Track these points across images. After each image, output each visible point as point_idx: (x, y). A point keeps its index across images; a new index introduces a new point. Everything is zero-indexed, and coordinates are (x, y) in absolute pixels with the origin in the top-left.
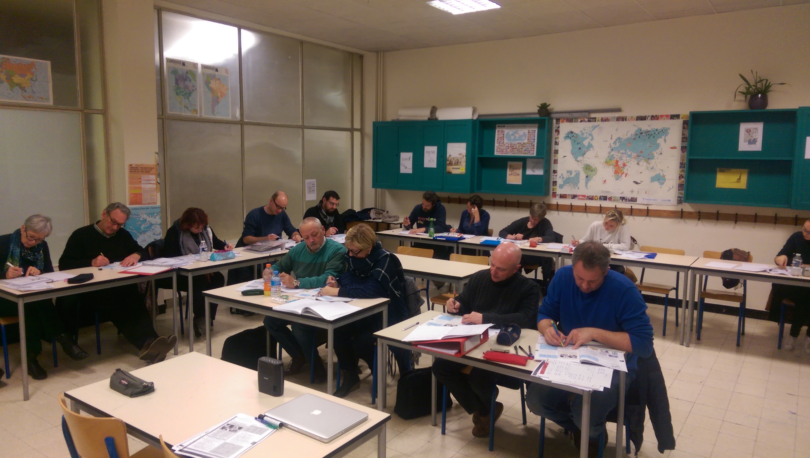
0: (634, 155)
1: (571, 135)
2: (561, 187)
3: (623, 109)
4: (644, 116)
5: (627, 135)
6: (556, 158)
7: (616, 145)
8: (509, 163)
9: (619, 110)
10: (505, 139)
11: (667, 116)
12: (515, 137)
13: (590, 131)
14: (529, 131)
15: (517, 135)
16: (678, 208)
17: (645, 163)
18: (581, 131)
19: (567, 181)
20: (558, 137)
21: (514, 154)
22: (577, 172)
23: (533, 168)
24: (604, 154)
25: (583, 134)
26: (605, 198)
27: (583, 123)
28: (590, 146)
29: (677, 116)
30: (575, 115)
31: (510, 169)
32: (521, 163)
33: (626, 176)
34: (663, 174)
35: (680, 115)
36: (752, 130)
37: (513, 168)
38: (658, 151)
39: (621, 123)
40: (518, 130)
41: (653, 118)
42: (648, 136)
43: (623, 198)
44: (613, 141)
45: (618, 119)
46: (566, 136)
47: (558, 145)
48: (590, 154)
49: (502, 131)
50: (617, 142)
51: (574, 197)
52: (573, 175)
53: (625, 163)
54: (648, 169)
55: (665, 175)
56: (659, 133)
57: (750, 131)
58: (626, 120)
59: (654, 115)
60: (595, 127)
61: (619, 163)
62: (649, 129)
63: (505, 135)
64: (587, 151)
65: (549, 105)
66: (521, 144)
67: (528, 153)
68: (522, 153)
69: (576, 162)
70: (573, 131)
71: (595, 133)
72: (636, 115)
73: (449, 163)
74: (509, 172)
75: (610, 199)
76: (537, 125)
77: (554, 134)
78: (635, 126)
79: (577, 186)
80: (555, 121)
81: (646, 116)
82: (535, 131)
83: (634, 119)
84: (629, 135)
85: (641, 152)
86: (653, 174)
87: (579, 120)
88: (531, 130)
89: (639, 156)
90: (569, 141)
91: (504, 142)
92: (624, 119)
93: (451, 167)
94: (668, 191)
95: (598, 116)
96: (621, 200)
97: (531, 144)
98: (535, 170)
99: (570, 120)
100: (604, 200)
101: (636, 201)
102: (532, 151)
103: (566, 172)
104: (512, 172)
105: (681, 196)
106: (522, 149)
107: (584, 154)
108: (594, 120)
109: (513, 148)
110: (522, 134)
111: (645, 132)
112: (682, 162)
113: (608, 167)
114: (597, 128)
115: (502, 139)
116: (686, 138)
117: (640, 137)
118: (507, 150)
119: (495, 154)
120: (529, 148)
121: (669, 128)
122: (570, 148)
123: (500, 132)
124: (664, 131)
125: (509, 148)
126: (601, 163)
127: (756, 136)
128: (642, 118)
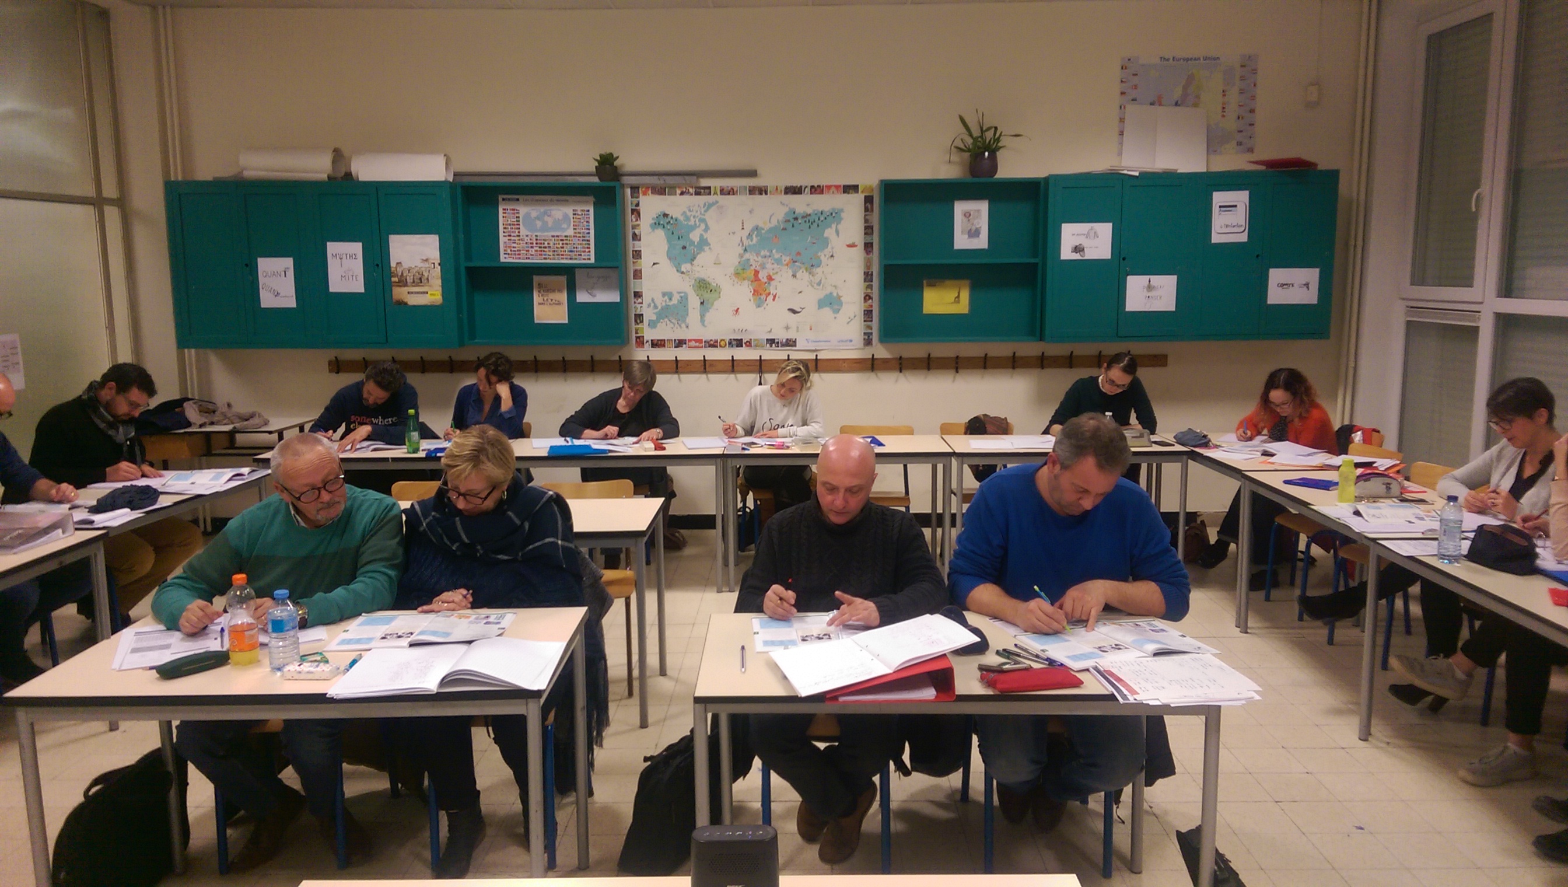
0: (786, 259)
1: (663, 220)
2: (652, 324)
3: (758, 172)
4: (799, 186)
5: (770, 222)
6: (638, 268)
7: (752, 241)
8: (536, 279)
9: (753, 174)
10: (521, 226)
11: (837, 187)
12: (545, 223)
13: (701, 213)
14: (574, 210)
15: (550, 221)
16: (867, 354)
17: (806, 275)
18: (684, 213)
19: (664, 314)
20: (638, 225)
21: (545, 259)
22: (682, 295)
23: (589, 289)
24: (731, 257)
25: (688, 219)
26: (739, 343)
27: (686, 197)
28: (704, 243)
29: (854, 188)
30: (670, 180)
31: (539, 292)
32: (563, 279)
33: (774, 300)
34: (838, 294)
35: (858, 186)
36: (972, 214)
37: (545, 289)
38: (827, 251)
39: (757, 198)
40: (552, 207)
41: (813, 190)
42: (808, 225)
43: (771, 342)
44: (746, 232)
45: (752, 191)
46: (655, 224)
47: (640, 240)
48: (703, 258)
49: (514, 210)
50: (754, 236)
51: (680, 343)
52: (675, 301)
53: (771, 274)
54: (813, 286)
55: (840, 294)
56: (825, 218)
57: (970, 215)
58: (766, 193)
59: (816, 186)
60: (710, 206)
61: (760, 276)
62: (809, 211)
63: (521, 219)
64: (698, 254)
65: (618, 157)
66: (560, 238)
67: (578, 257)
68: (565, 257)
69: (679, 274)
70: (667, 212)
71: (711, 216)
72: (782, 185)
73: (399, 282)
74: (537, 298)
75: (749, 344)
76: (592, 199)
77: (630, 218)
78: (784, 204)
79: (684, 321)
80: (628, 191)
81: (801, 187)
82: (588, 211)
83: (781, 191)
84: (774, 222)
85: (798, 254)
86: (821, 294)
87: (678, 191)
88: (579, 208)
89: (796, 262)
90: (660, 233)
91: (521, 234)
92: (762, 191)
93: (406, 289)
94: (848, 323)
95: (715, 183)
96: (768, 345)
97: (581, 239)
98: (595, 292)
99: (661, 191)
100: (737, 346)
101: (795, 346)
102: (586, 254)
103: (661, 295)
104: (545, 299)
105: (870, 331)
106: (562, 250)
107: (693, 259)
108: (707, 191)
109: (543, 246)
110: (561, 218)
111: (803, 217)
112: (866, 271)
113: (739, 283)
114: (714, 208)
115: (514, 227)
116: (872, 228)
117: (793, 226)
118: (528, 251)
119: (503, 259)
120: (580, 246)
121: (842, 210)
122: (665, 247)
123: (509, 213)
124: (834, 215)
125: (532, 247)
126: (728, 276)
127: (978, 224)
128: (795, 191)
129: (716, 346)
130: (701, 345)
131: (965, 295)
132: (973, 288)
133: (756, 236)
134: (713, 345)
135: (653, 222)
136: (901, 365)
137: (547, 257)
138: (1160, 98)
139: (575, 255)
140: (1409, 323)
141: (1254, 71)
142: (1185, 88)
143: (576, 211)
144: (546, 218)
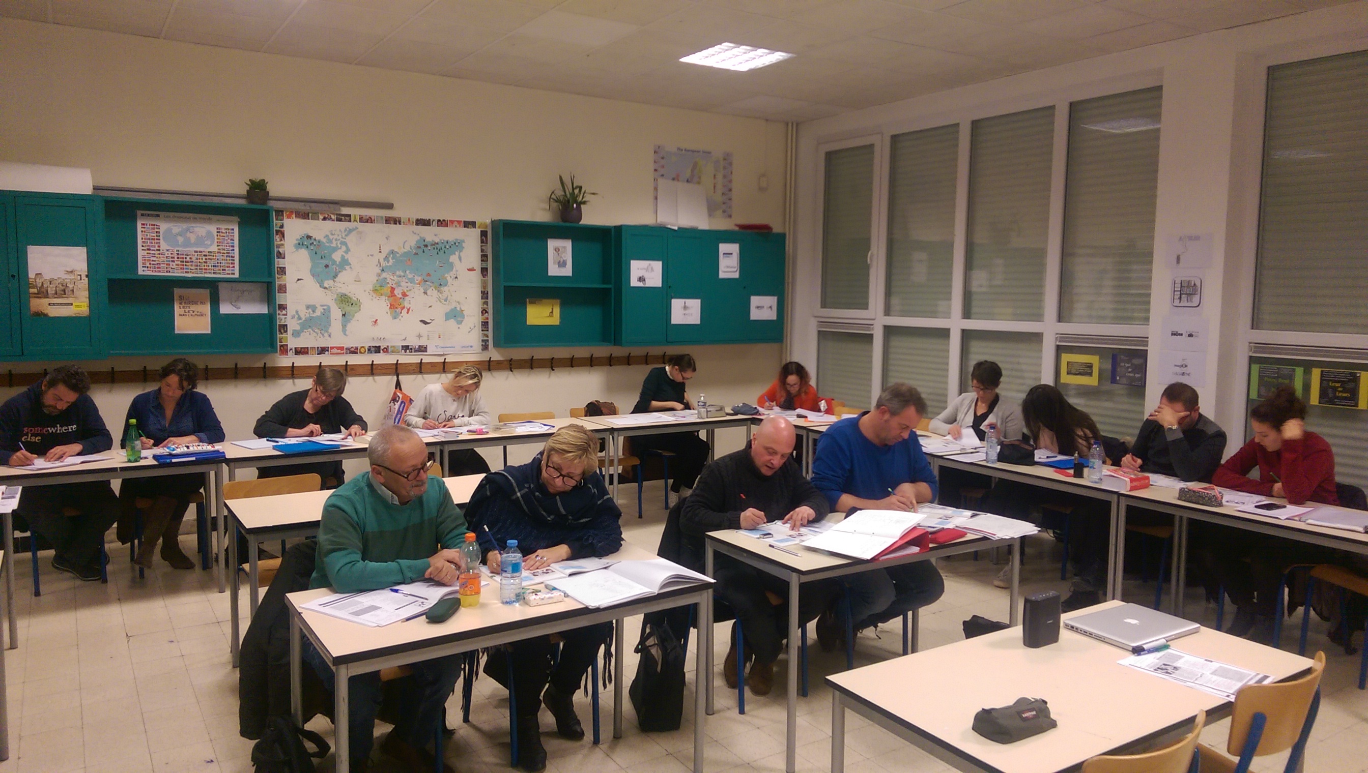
0: (418, 279)
2: (296, 334)
3: (393, 205)
4: (427, 219)
5: (403, 247)
6: (283, 283)
7: (388, 262)
8: (177, 291)
9: (390, 206)
10: (162, 241)
11: (459, 222)
12: (188, 239)
13: (342, 238)
14: (217, 229)
15: (193, 238)
16: (485, 357)
17: (435, 292)
18: (326, 236)
19: (308, 324)
20: (283, 245)
21: (186, 272)
22: (325, 307)
23: (234, 301)
24: (370, 276)
25: (330, 241)
26: (377, 350)
27: (328, 222)
28: (345, 263)
29: (472, 224)
30: (316, 207)
31: (181, 304)
32: (206, 292)
33: (408, 313)
34: (460, 308)
35: (475, 223)
37: (187, 301)
38: (452, 274)
39: (392, 226)
40: (195, 225)
41: (439, 223)
42: (436, 251)
43: (406, 348)
44: (383, 255)
45: (388, 220)
46: (299, 244)
47: (284, 258)
48: (345, 276)
49: (154, 225)
50: (390, 259)
51: (323, 351)
52: (318, 313)
53: (406, 291)
54: (441, 302)
55: (462, 309)
56: (450, 247)
57: (559, 250)
58: (400, 224)
59: (442, 220)
60: (351, 231)
61: (396, 292)
62: (437, 240)
63: (161, 234)
64: (340, 272)
65: (268, 184)
66: (203, 254)
67: (221, 272)
68: (208, 271)
69: (322, 289)
70: (311, 235)
71: (351, 240)
72: (414, 216)
73: (38, 293)
74: (178, 310)
75: (386, 350)
76: (236, 219)
77: (275, 238)
78: (415, 234)
79: (327, 331)
80: (274, 214)
81: (430, 220)
82: (233, 229)
83: (413, 222)
84: (407, 248)
86: (448, 308)
87: (321, 217)
88: (223, 227)
89: (427, 281)
90: (304, 253)
91: (161, 249)
92: (397, 221)
93: (45, 301)
94: (469, 332)
95: (354, 212)
96: (403, 351)
97: (226, 255)
98: (239, 304)
99: (305, 216)
100: (375, 353)
101: (426, 352)
102: (231, 269)
103: (305, 307)
104: (187, 310)
105: (487, 339)
106: (205, 264)
107: (335, 276)
108: (347, 218)
109: (185, 260)
110: (204, 235)
111: (432, 245)
112: (483, 290)
113: (378, 298)
114: (354, 232)
115: (153, 241)
116: (486, 256)
117: (424, 252)
118: (169, 265)
119: (140, 272)
120: (224, 262)
121: (464, 241)
122: (308, 265)
123: (148, 228)
124: (457, 244)
125: (174, 261)
126: (367, 292)
127: (565, 257)
128: (425, 223)
129: (356, 353)
130: (343, 352)
131: (557, 311)
132: (562, 306)
133: (392, 259)
134: (354, 351)
135: (297, 242)
136: (511, 365)
137: (189, 270)
138: (678, 176)
139: (219, 270)
140: (819, 331)
141: (731, 164)
142: (692, 171)
143: (220, 229)
144: (188, 234)
